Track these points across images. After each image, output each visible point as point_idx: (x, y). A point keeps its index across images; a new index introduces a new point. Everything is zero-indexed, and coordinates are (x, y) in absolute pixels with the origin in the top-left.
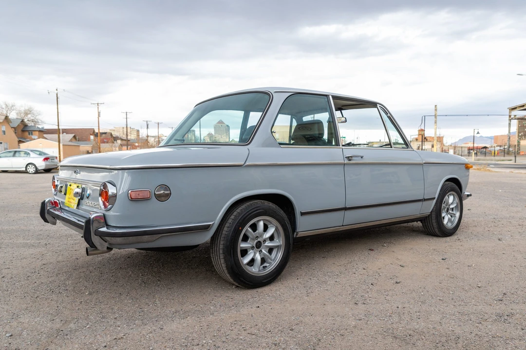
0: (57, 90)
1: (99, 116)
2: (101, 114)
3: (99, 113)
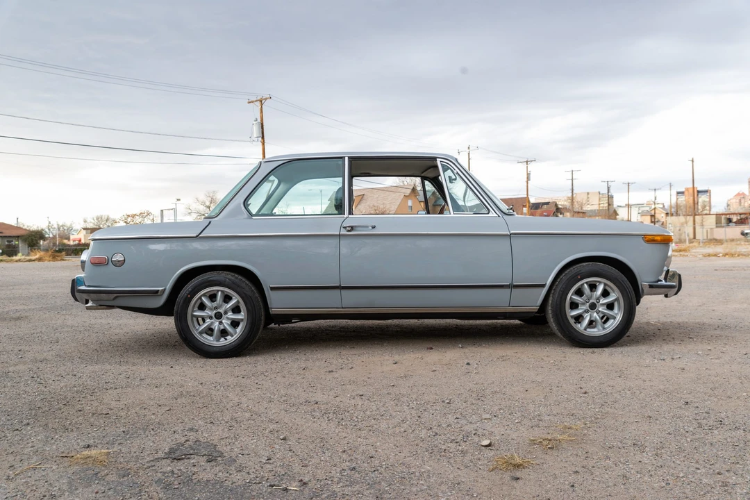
0: (469, 148)
1: (528, 179)
2: (531, 176)
3: (528, 175)
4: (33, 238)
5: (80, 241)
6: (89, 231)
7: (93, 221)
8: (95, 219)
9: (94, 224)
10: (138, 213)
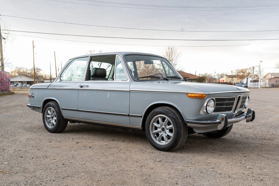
4: (200, 80)
5: (224, 81)
6: (228, 76)
7: (235, 72)
8: (236, 71)
9: (235, 73)
10: (249, 68)
